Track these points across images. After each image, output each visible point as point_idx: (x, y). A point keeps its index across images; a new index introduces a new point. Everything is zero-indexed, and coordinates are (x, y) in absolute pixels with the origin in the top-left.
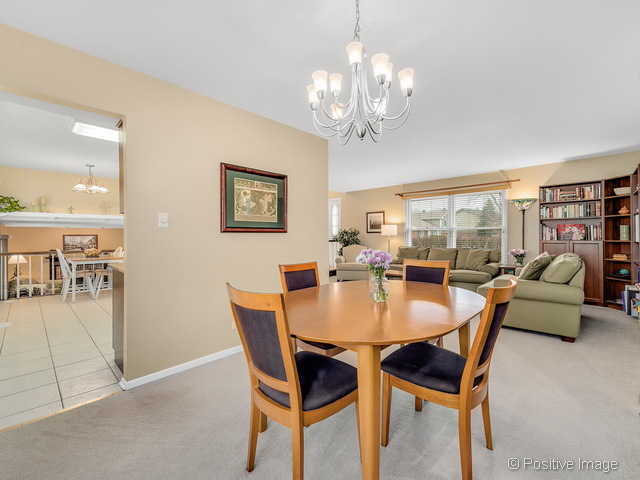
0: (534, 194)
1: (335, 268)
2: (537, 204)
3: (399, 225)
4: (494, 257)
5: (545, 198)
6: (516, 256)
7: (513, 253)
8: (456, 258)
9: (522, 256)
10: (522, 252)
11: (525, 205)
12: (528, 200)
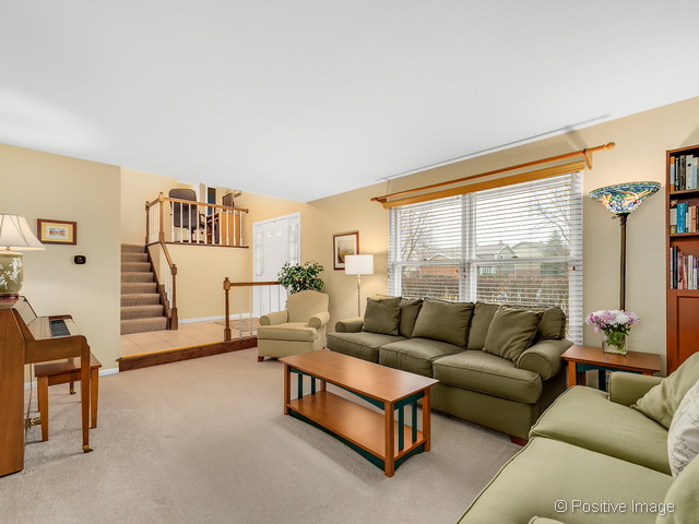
0: (655, 171)
1: (255, 333)
2: (662, 197)
3: (376, 256)
4: (550, 326)
5: (682, 180)
6: (607, 328)
7: (597, 321)
8: (469, 325)
9: (622, 329)
10: (622, 318)
11: (627, 203)
12: (637, 188)
